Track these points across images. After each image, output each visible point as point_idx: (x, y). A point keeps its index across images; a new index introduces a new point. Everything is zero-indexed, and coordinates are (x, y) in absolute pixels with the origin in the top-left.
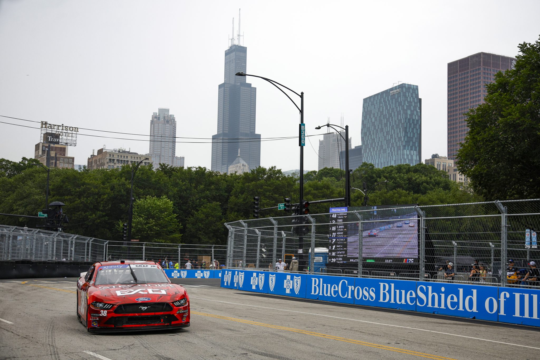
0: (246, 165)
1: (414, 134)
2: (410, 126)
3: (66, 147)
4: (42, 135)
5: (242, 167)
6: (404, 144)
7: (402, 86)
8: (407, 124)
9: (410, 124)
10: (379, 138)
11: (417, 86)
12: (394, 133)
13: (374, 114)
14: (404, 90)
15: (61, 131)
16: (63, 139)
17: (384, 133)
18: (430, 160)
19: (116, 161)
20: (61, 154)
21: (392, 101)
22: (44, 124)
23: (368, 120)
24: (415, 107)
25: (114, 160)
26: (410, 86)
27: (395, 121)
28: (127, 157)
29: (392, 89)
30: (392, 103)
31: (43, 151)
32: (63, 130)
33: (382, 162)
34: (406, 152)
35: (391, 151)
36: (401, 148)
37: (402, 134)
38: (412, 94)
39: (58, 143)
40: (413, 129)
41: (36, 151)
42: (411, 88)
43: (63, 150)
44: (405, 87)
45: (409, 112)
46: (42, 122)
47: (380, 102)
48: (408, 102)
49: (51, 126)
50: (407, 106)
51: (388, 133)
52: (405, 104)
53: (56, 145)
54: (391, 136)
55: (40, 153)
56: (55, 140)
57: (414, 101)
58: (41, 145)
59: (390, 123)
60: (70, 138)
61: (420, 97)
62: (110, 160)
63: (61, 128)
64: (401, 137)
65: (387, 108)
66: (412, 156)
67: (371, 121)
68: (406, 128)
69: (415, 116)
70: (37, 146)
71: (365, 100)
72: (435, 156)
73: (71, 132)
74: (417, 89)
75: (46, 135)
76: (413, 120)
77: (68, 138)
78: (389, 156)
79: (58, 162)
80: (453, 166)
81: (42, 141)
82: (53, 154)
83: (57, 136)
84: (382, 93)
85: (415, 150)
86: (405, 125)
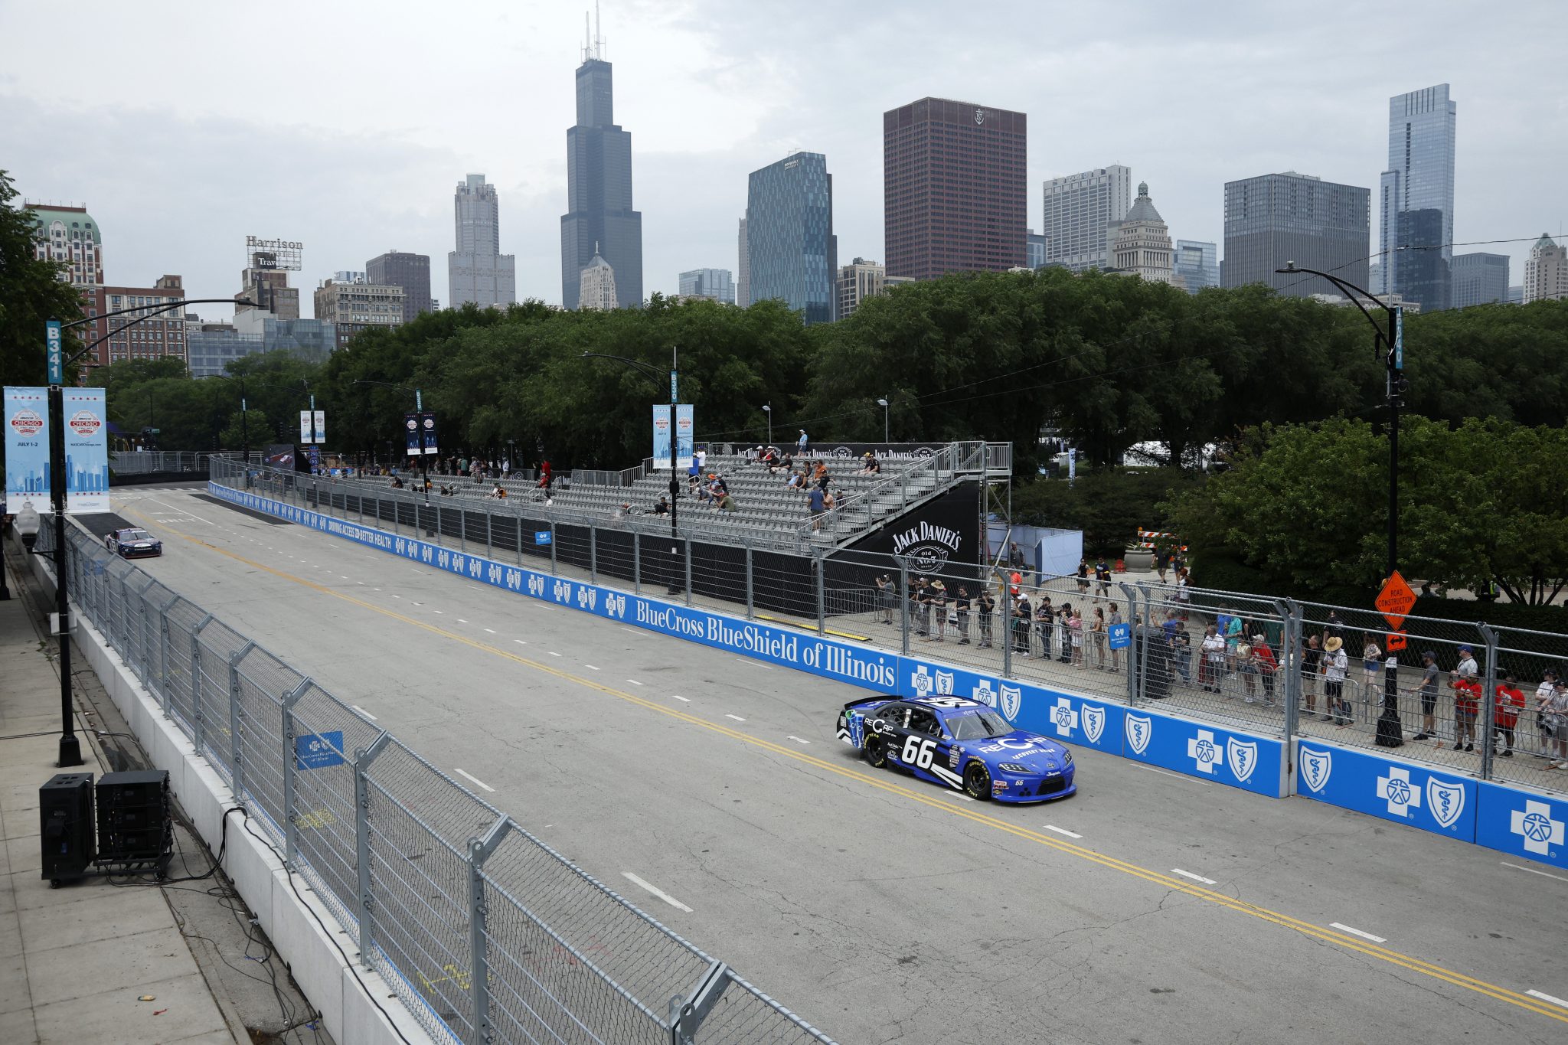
0: (610, 268)
1: (819, 229)
2: (813, 219)
3: (287, 272)
4: (251, 257)
5: (602, 273)
6: (804, 244)
7: (800, 156)
8: (808, 214)
9: (813, 215)
10: (772, 236)
11: (824, 156)
12: (791, 228)
13: (764, 198)
14: (803, 162)
15: (276, 249)
16: (281, 261)
17: (777, 228)
18: (850, 266)
19: (350, 297)
20: (279, 285)
21: (788, 179)
22: (252, 240)
23: (757, 208)
24: (820, 188)
25: (347, 295)
26: (812, 155)
27: (792, 210)
28: (366, 290)
29: (786, 160)
30: (788, 182)
31: (253, 280)
32: (279, 247)
33: (777, 273)
34: (808, 257)
35: (787, 255)
36: (801, 251)
37: (802, 230)
38: (815, 168)
39: (274, 267)
40: (817, 222)
41: (244, 279)
42: (814, 158)
43: (283, 278)
44: (805, 158)
45: (811, 196)
46: (249, 237)
47: (772, 181)
48: (809, 180)
49: (262, 244)
50: (807, 187)
51: (782, 228)
52: (804, 184)
53: (272, 271)
54: (788, 232)
55: (250, 284)
56: (270, 263)
57: (818, 179)
58: (249, 272)
59: (785, 213)
60: (292, 259)
61: (828, 172)
62: (342, 295)
63: (276, 245)
64: (800, 235)
65: (780, 190)
66: (817, 264)
67: (761, 208)
68: (807, 221)
69: (821, 203)
70: (245, 272)
71: (752, 176)
72: (857, 261)
73: (292, 250)
74: (824, 160)
75: (257, 255)
76: (818, 209)
77: (289, 259)
78: (785, 263)
79: (275, 297)
80: (884, 275)
81: (251, 266)
82: (266, 285)
83: (272, 257)
84: (775, 165)
85: (823, 254)
86: (806, 215)
